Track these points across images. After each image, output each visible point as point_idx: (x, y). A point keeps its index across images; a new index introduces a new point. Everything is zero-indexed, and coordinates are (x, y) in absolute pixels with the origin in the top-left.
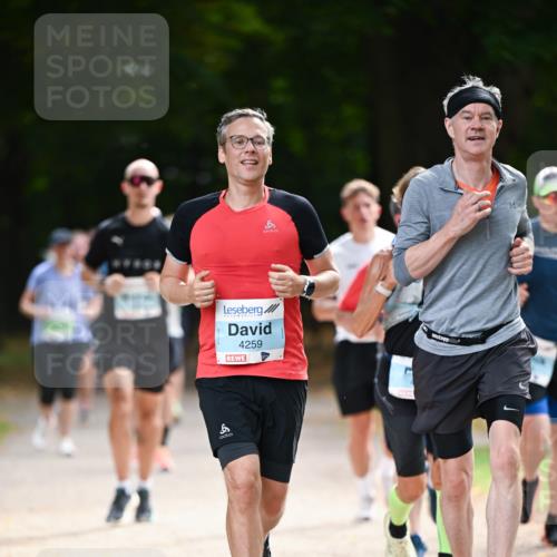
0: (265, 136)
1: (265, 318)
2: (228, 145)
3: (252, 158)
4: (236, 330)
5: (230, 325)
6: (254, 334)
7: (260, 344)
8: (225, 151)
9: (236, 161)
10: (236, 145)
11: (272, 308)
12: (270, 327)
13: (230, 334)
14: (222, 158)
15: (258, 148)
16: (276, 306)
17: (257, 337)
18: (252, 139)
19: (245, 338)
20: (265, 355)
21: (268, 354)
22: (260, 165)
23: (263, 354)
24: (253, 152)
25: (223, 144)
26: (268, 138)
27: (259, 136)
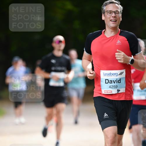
0: (119, 11)
1: (118, 77)
2: (106, 13)
3: (114, 19)
4: (108, 81)
5: (106, 80)
6: (114, 83)
7: (117, 87)
8: (104, 16)
9: (109, 20)
10: (109, 14)
11: (121, 74)
12: (120, 80)
13: (106, 83)
14: (103, 18)
15: (117, 15)
16: (123, 73)
17: (116, 84)
18: (114, 12)
19: (111, 84)
20: (118, 91)
21: (120, 90)
22: (117, 21)
23: (118, 90)
24: (115, 17)
25: (104, 13)
26: (121, 12)
27: (117, 11)
